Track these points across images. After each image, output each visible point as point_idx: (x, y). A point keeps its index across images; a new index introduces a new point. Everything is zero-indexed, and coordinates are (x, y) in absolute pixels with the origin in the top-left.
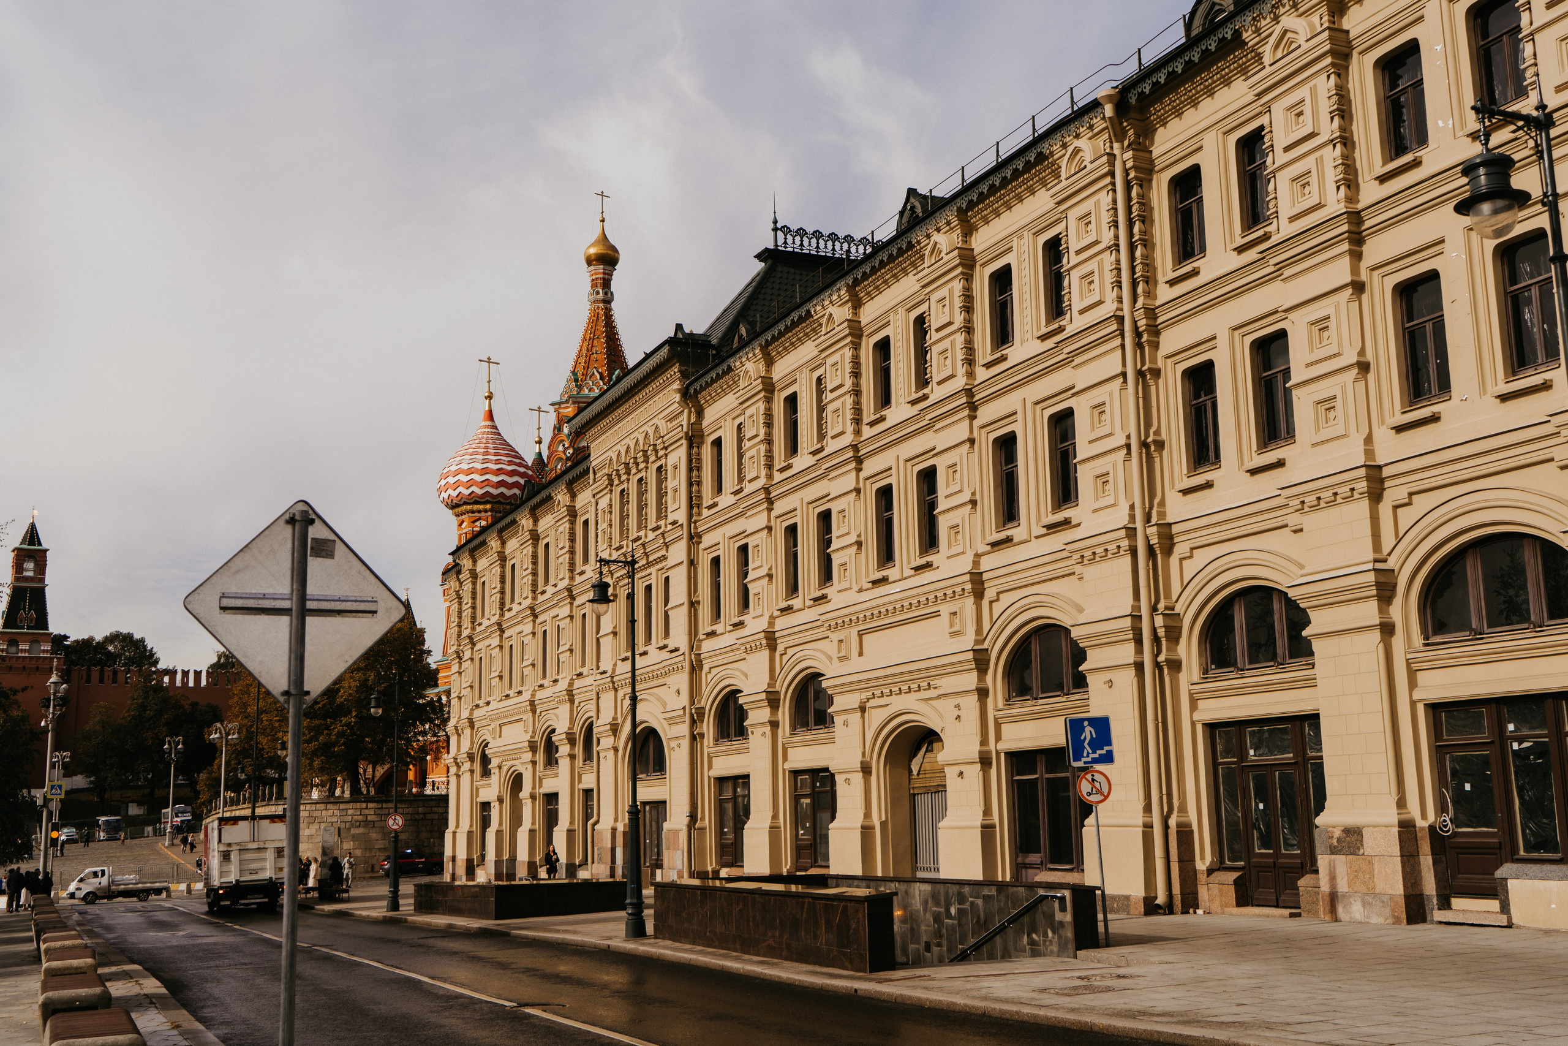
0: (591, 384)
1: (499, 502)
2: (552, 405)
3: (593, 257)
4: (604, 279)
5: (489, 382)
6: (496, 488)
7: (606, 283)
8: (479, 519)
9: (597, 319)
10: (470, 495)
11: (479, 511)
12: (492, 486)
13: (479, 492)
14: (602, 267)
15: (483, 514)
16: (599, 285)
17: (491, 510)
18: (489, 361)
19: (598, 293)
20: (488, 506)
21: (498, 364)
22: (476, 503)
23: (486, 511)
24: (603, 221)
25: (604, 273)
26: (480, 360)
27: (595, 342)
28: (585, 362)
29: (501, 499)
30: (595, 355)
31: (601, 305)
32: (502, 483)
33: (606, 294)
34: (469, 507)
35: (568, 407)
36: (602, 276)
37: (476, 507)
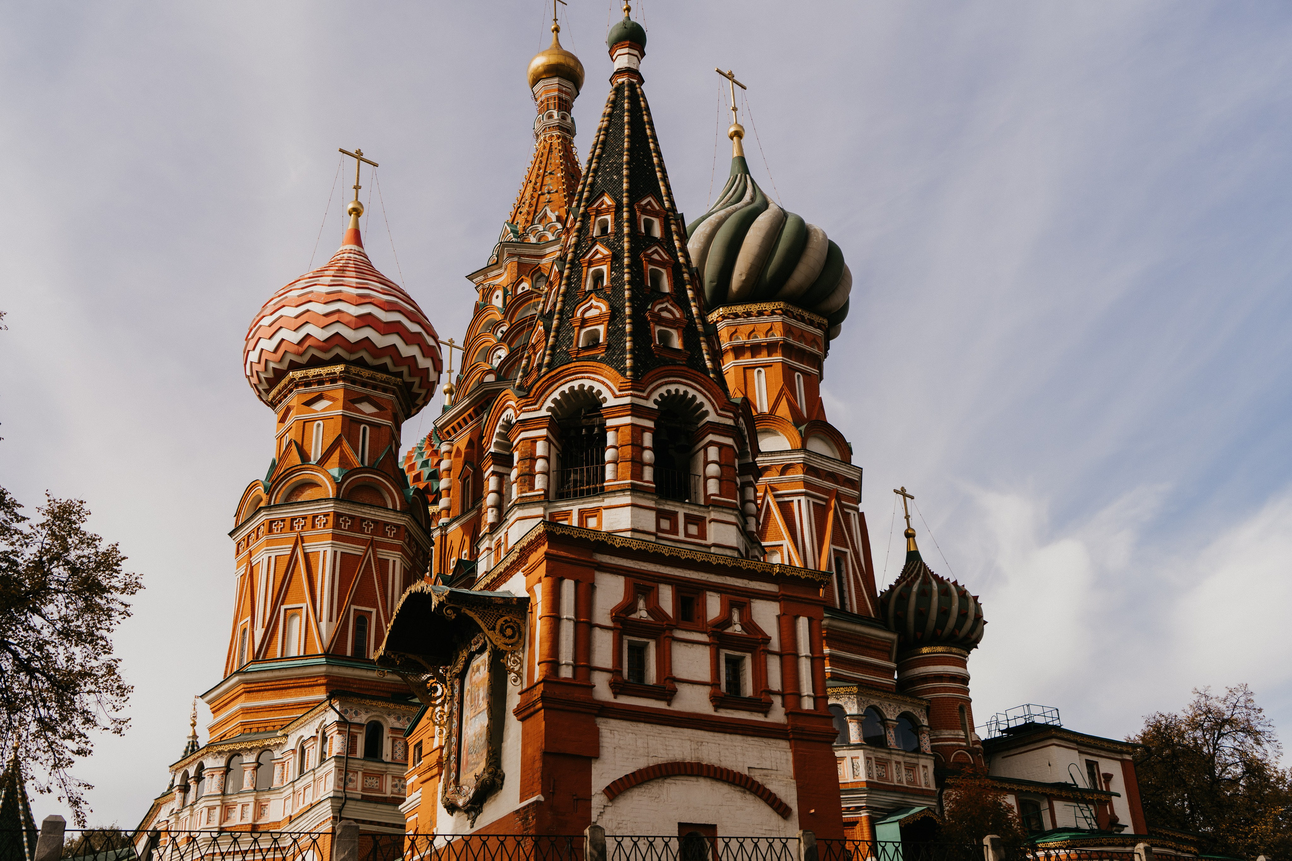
0: (541, 228)
1: (361, 363)
2: (470, 277)
3: (541, 69)
4: (560, 99)
5: (357, 188)
6: (355, 329)
7: (565, 105)
8: (320, 397)
9: (550, 151)
10: (300, 343)
11: (321, 382)
12: (347, 325)
13: (321, 335)
14: (556, 80)
15: (327, 385)
16: (552, 107)
17: (345, 377)
18: (359, 155)
19: (550, 116)
20: (339, 369)
21: (376, 165)
22: (315, 362)
23: (333, 381)
24: (557, 30)
25: (560, 90)
26: (341, 150)
27: (547, 180)
28: (530, 205)
29: (364, 354)
30: (548, 196)
31: (556, 133)
32: (366, 321)
33: (563, 118)
34: (298, 374)
35: (500, 275)
36: (556, 93)
37: (312, 372)
